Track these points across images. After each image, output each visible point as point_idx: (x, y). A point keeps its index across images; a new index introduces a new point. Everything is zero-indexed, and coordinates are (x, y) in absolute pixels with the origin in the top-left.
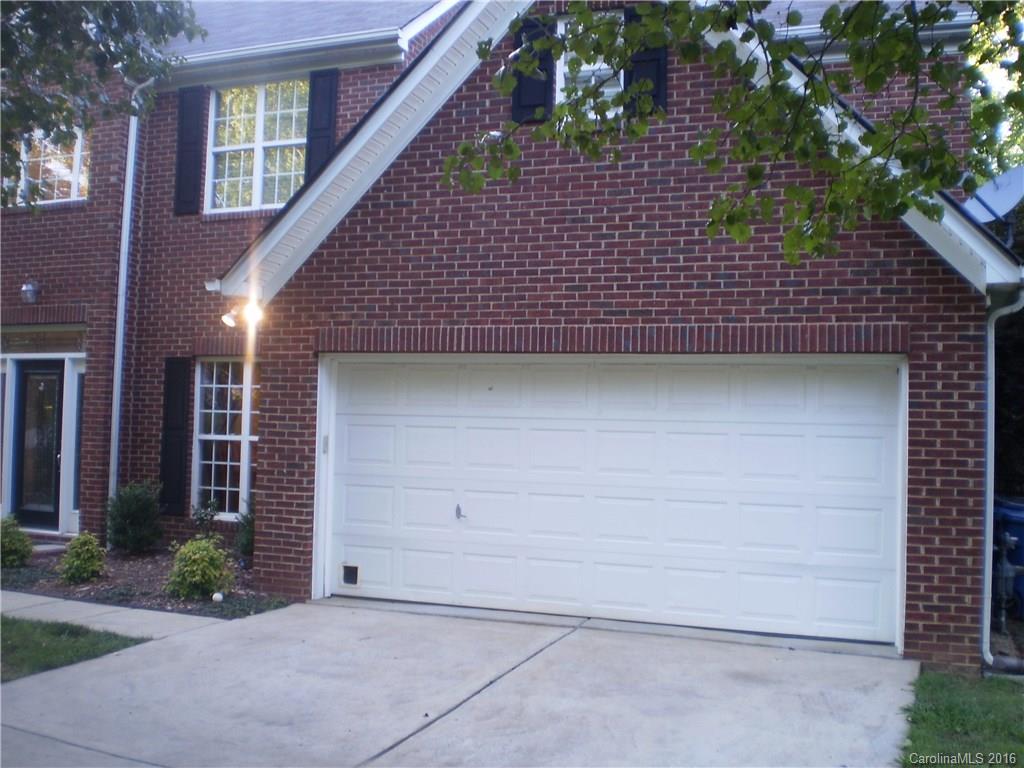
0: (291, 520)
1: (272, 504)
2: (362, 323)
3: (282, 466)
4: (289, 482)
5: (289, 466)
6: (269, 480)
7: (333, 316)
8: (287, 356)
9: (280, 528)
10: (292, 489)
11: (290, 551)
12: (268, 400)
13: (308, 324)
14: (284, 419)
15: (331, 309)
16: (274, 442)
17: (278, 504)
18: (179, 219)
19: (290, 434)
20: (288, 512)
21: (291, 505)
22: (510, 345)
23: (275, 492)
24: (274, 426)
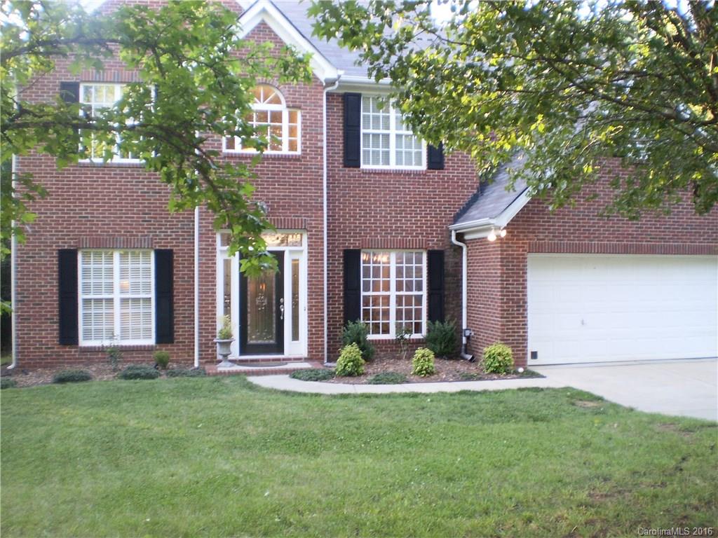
0: (519, 332)
1: (509, 325)
2: (550, 240)
3: (513, 307)
4: (518, 314)
5: (517, 307)
6: (507, 314)
7: (536, 236)
8: (513, 254)
9: (514, 336)
10: (519, 318)
11: (519, 347)
12: (505, 275)
13: (523, 240)
14: (513, 284)
15: (534, 233)
16: (509, 296)
17: (513, 325)
18: (347, 169)
19: (517, 292)
20: (518, 328)
21: (519, 325)
22: (614, 250)
23: (511, 319)
24: (509, 288)
